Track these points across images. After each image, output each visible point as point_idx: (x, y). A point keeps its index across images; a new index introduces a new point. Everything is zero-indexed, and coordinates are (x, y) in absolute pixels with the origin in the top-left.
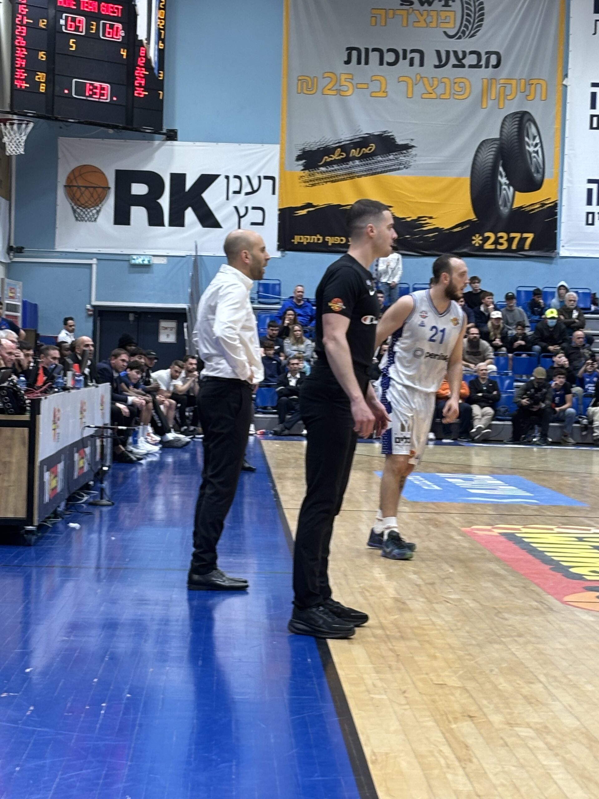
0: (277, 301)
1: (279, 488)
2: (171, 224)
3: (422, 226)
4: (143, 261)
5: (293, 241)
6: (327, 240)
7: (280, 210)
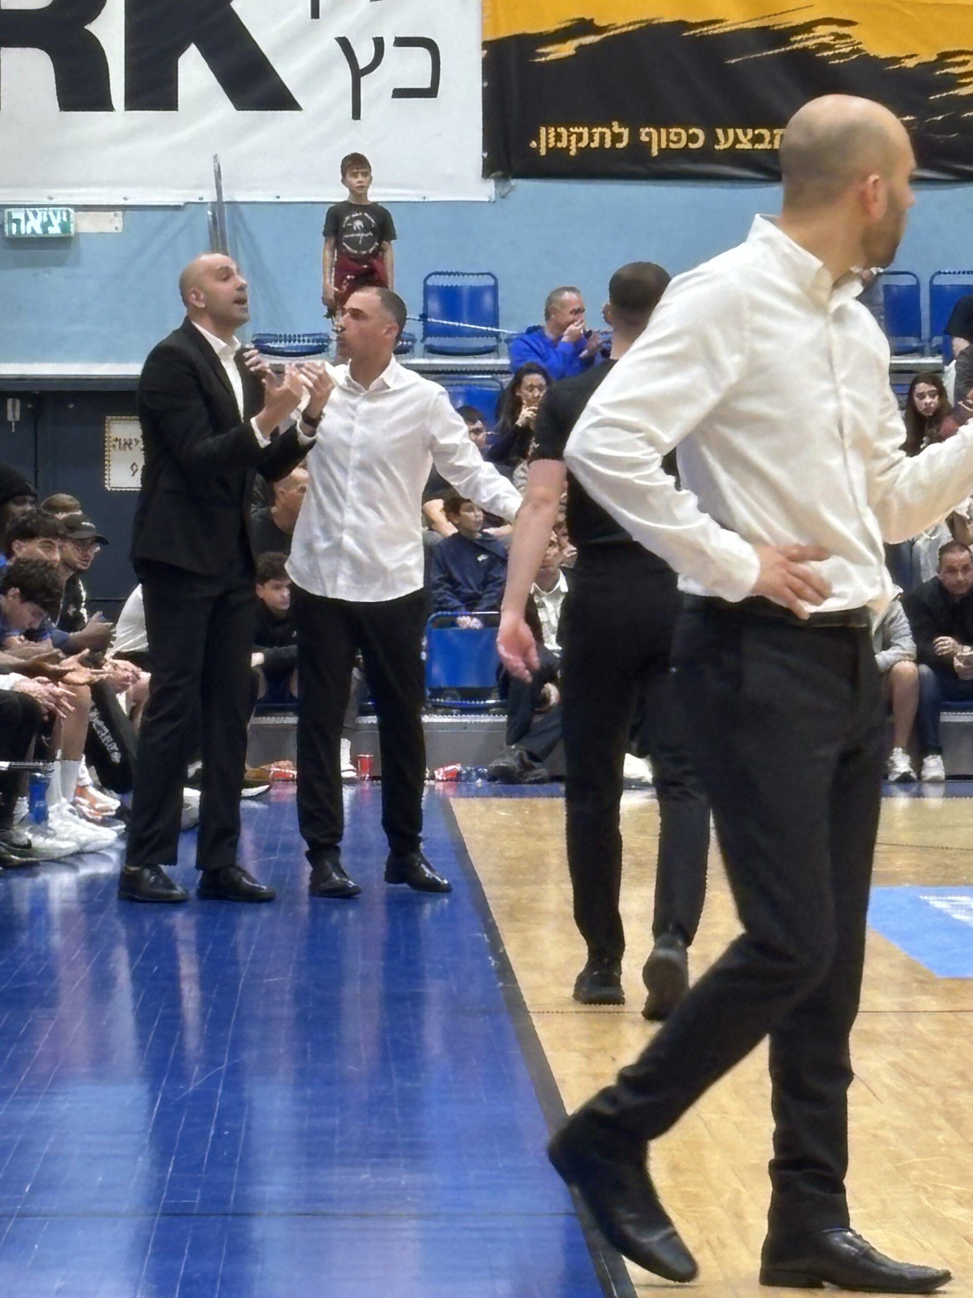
0: (491, 342)
1: (511, 948)
2: (134, 101)
3: (952, 82)
4: (46, 225)
5: (534, 144)
6: (644, 138)
7: (486, 45)
